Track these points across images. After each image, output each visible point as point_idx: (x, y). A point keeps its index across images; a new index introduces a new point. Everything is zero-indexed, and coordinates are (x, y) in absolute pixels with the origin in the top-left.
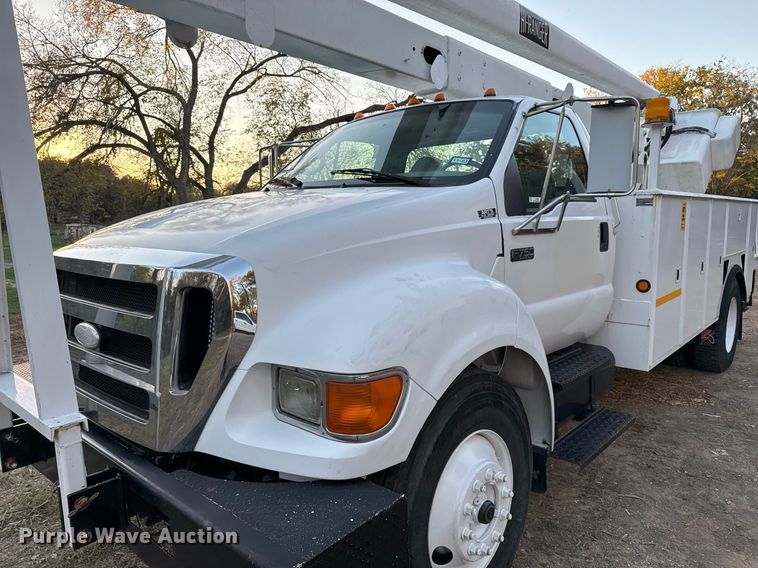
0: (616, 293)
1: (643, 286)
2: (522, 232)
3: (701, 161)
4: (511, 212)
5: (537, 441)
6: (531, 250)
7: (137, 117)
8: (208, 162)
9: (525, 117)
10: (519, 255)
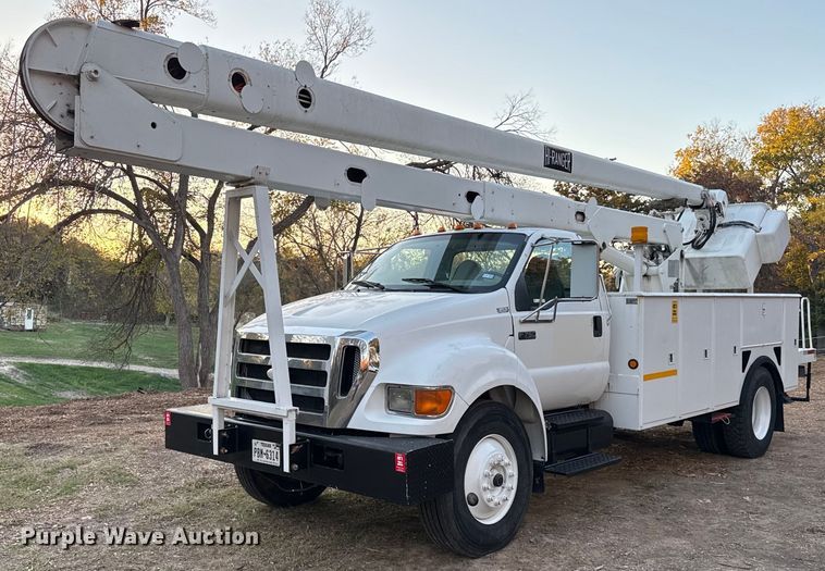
0: (612, 369)
1: (633, 364)
2: (525, 322)
3: (743, 256)
4: (519, 309)
5: (537, 457)
6: (534, 333)
7: (127, 178)
8: (206, 231)
9: (533, 247)
10: (523, 336)
